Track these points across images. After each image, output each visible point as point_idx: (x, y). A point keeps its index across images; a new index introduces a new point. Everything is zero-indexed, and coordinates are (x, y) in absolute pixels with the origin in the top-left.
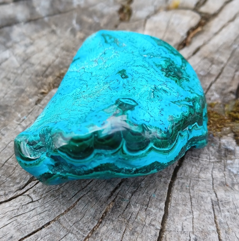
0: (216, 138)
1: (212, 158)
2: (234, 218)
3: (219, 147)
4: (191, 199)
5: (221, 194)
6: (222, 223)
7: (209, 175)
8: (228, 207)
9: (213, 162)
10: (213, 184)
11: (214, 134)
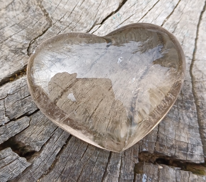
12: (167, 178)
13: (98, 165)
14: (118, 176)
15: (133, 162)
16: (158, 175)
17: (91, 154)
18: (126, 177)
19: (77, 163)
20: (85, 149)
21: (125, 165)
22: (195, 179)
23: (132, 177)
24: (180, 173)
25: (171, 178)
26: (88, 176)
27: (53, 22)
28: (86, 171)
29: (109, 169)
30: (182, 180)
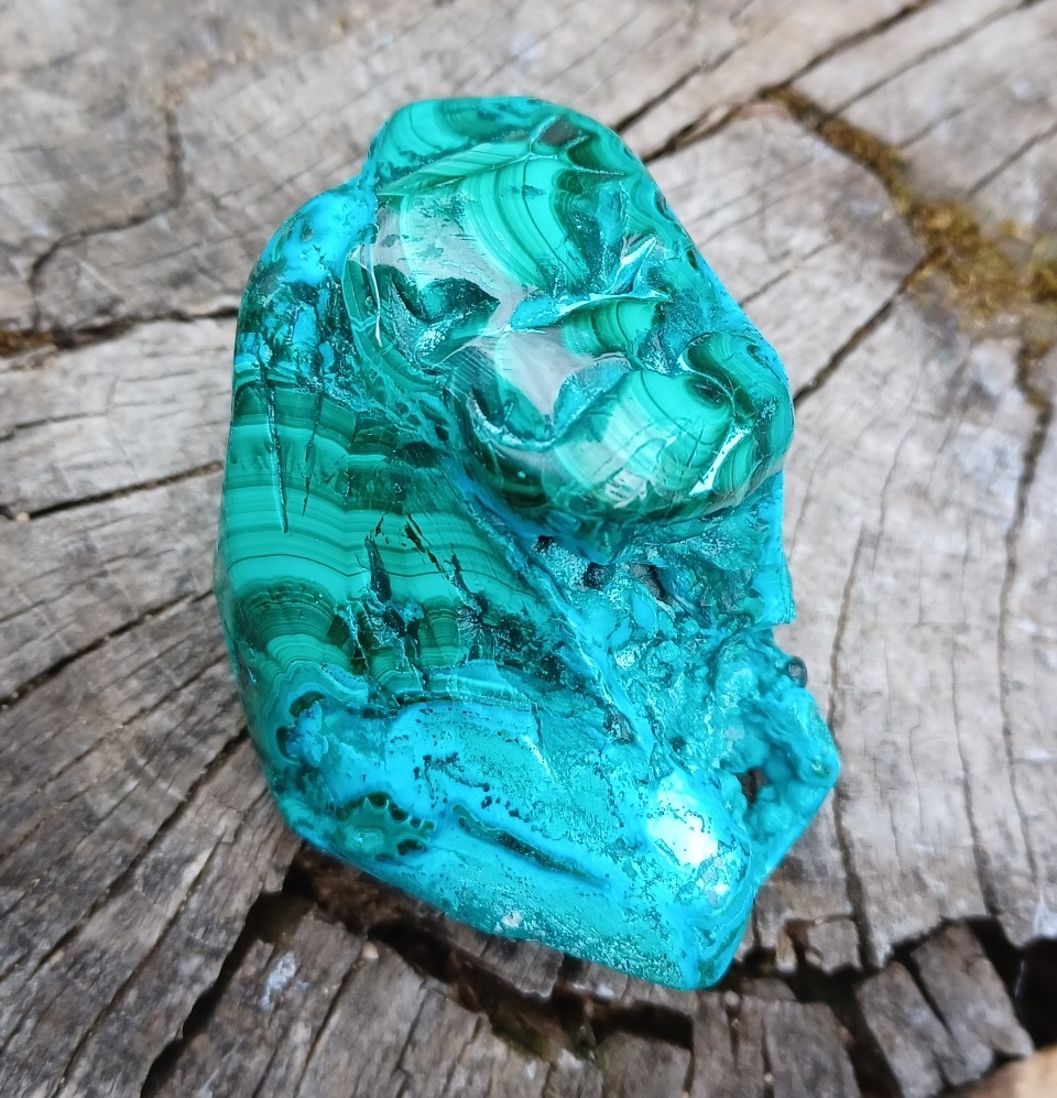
0: (962, 340)
1: (923, 396)
2: (904, 602)
3: (960, 371)
4: (807, 501)
5: (899, 518)
6: (863, 602)
7: (889, 449)
8: (900, 563)
9: (919, 414)
10: (888, 480)
11: (963, 323)
12: (375, 1009)
13: (105, 836)
14: (170, 913)
15: (257, 879)
16: (346, 980)
17: (99, 777)
18: (202, 930)
19: (24, 791)
20: (85, 748)
21: (219, 879)
22: (493, 1061)
23: (226, 943)
24: (442, 1007)
25: (392, 1013)
26: (43, 863)
27: (190, 193)
28: (43, 840)
29: (148, 870)
30: (435, 1042)
